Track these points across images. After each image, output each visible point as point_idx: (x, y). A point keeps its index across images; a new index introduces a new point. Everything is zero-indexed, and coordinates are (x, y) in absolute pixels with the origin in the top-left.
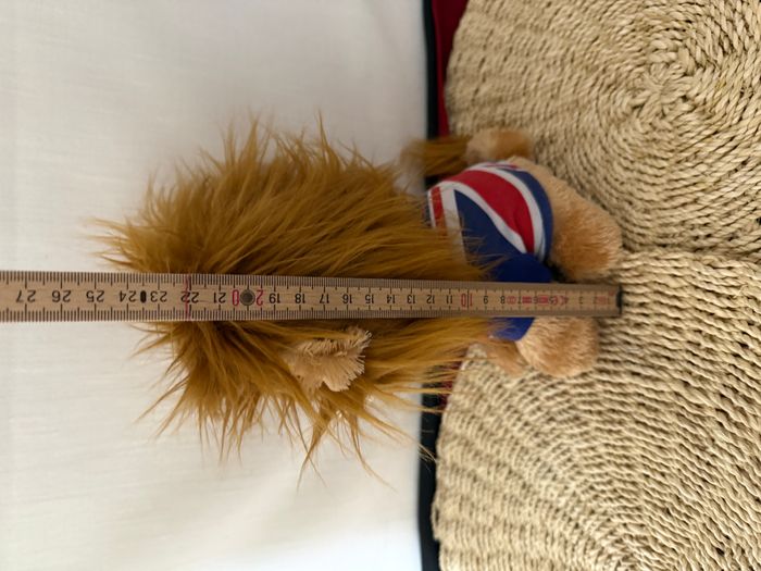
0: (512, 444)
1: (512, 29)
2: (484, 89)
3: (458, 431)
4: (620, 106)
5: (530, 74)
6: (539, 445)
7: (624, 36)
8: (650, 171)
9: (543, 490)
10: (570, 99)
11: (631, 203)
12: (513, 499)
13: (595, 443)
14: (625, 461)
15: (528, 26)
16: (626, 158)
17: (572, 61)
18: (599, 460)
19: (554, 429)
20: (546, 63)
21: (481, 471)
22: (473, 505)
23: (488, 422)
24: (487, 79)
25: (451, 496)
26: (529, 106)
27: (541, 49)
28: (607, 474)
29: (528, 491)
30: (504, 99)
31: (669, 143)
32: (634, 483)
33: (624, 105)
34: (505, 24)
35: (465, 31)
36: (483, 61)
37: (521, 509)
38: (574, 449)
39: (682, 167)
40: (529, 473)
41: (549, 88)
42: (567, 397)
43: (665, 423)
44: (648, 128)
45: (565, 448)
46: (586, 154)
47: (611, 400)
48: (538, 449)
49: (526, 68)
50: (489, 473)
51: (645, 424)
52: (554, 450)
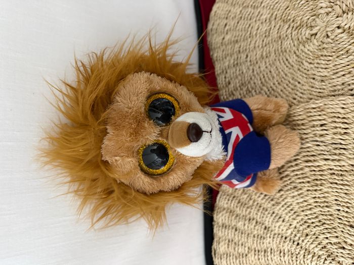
0: (258, 208)
1: (241, 8)
2: (227, 37)
3: (226, 206)
4: (305, 35)
5: (252, 28)
6: (273, 205)
7: (303, 4)
8: (323, 62)
9: (277, 228)
10: (276, 36)
11: (314, 79)
12: (260, 236)
13: (307, 198)
14: (326, 204)
15: (250, 6)
16: (310, 58)
17: (275, 19)
18: (310, 207)
19: (282, 195)
20: (261, 22)
21: (240, 225)
22: (235, 243)
23: (243, 198)
24: (229, 33)
25: (222, 241)
26: (253, 42)
27: (257, 16)
28: (315, 213)
29: (268, 231)
30: (239, 41)
31: (332, 48)
32: (331, 215)
33: (307, 34)
34: (237, 7)
35: (216, 12)
36: (226, 25)
37: (265, 241)
38: (294, 204)
39: (341, 58)
40: (268, 221)
41: (264, 32)
42: (289, 178)
43: (348, 181)
44: (320, 43)
45: (289, 204)
46: (287, 60)
47: (315, 175)
48: (273, 207)
49: (250, 25)
50: (244, 225)
51: (336, 183)
52: (283, 206)
